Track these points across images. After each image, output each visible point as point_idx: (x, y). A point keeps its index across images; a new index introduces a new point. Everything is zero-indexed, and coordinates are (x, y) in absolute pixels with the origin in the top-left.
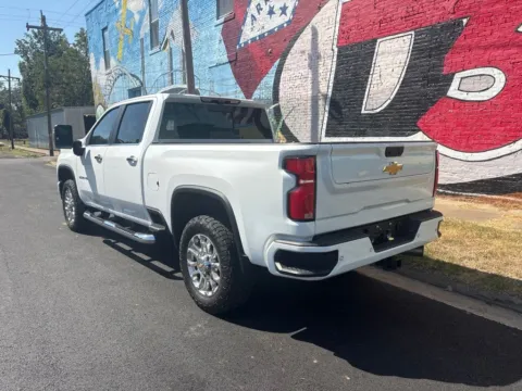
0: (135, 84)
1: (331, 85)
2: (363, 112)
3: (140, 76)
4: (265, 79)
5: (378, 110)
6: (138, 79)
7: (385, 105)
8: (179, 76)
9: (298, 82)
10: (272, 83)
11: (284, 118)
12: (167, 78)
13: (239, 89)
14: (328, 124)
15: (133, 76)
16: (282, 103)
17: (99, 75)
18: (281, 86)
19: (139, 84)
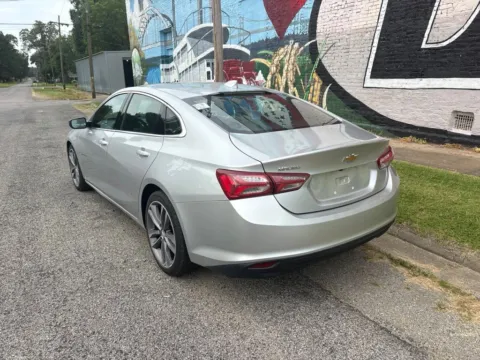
0: (166, 25)
1: (383, 13)
2: (424, 46)
3: (171, 17)
4: (301, 11)
5: (445, 44)
6: (169, 19)
7: (456, 37)
8: (207, 14)
9: (341, 12)
10: (309, 17)
11: (321, 56)
12: (197, 17)
13: (271, 25)
14: (375, 63)
15: (164, 16)
16: (319, 39)
17: (134, 17)
18: (319, 19)
19: (169, 24)
